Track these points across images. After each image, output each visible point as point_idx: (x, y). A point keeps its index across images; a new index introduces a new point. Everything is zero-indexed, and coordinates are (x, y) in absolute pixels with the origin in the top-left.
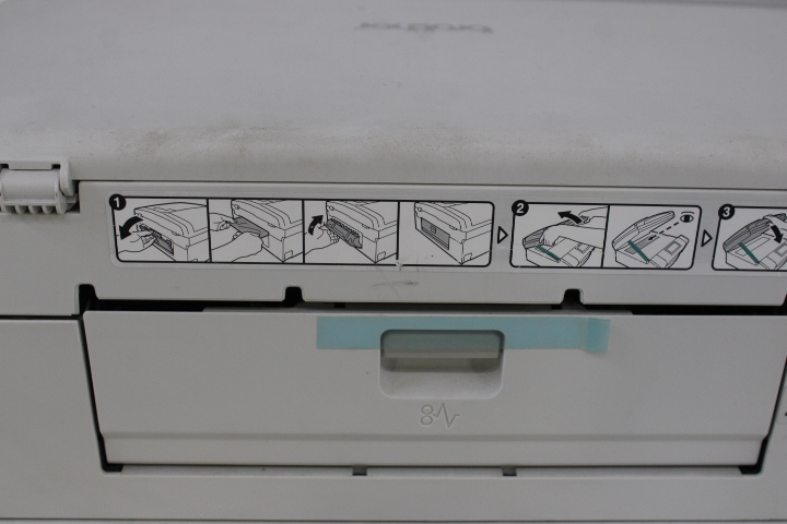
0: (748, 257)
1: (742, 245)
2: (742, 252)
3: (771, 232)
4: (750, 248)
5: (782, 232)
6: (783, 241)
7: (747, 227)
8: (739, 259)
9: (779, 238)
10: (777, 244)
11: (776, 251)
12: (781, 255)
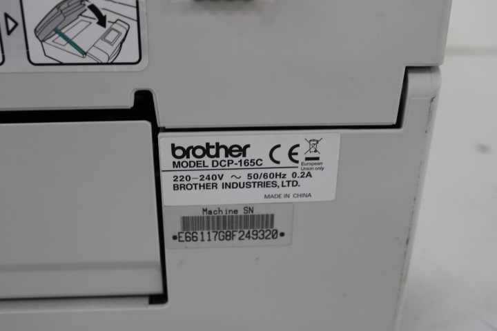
0: (69, 47)
1: (57, 31)
2: (61, 40)
3: (89, 13)
4: (70, 35)
5: (104, 13)
6: (108, 25)
7: (58, 7)
8: (57, 50)
9: (102, 21)
10: (102, 30)
11: (103, 38)
12: (111, 44)
